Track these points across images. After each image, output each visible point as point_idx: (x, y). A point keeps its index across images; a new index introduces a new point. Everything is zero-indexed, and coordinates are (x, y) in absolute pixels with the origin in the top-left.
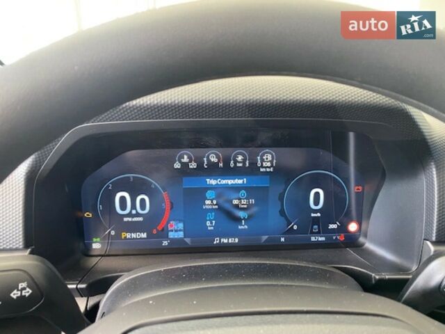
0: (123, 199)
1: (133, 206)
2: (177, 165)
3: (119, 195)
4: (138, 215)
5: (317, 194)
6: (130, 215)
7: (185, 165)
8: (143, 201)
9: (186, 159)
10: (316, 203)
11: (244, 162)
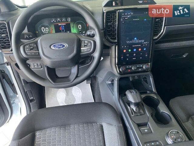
0: (43, 29)
1: (45, 30)
2: (52, 21)
3: (42, 28)
4: (46, 32)
5: (80, 26)
6: (45, 32)
7: (54, 21)
8: (47, 29)
9: (54, 20)
10: (80, 28)
11: (65, 20)
